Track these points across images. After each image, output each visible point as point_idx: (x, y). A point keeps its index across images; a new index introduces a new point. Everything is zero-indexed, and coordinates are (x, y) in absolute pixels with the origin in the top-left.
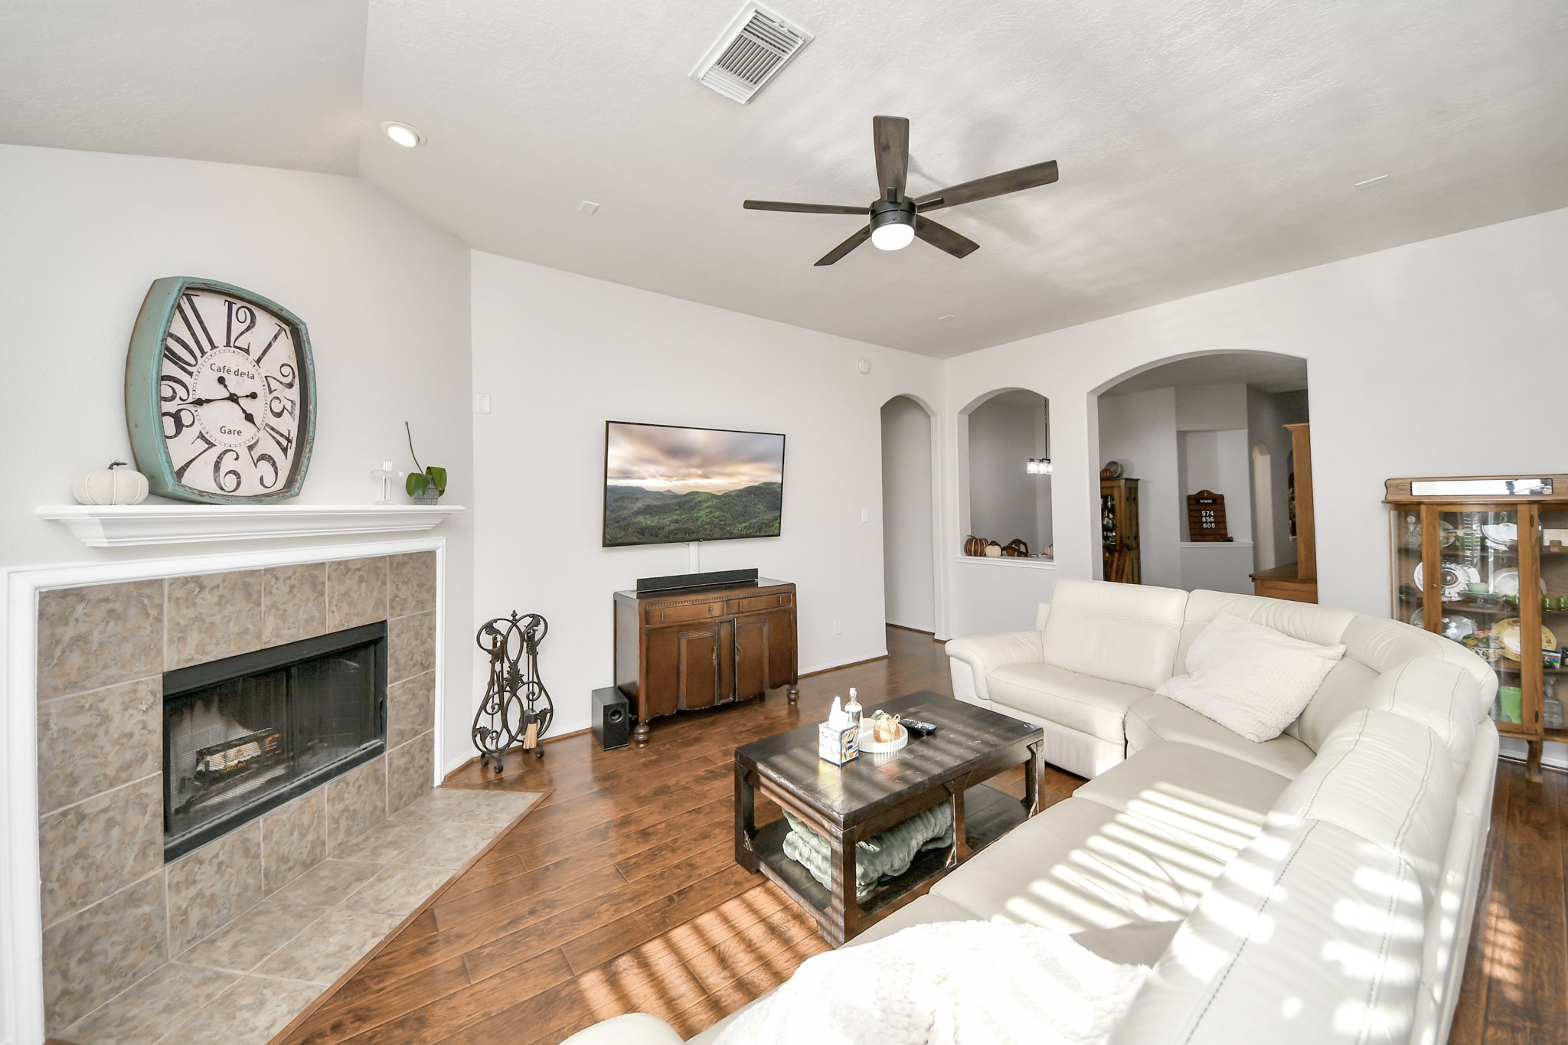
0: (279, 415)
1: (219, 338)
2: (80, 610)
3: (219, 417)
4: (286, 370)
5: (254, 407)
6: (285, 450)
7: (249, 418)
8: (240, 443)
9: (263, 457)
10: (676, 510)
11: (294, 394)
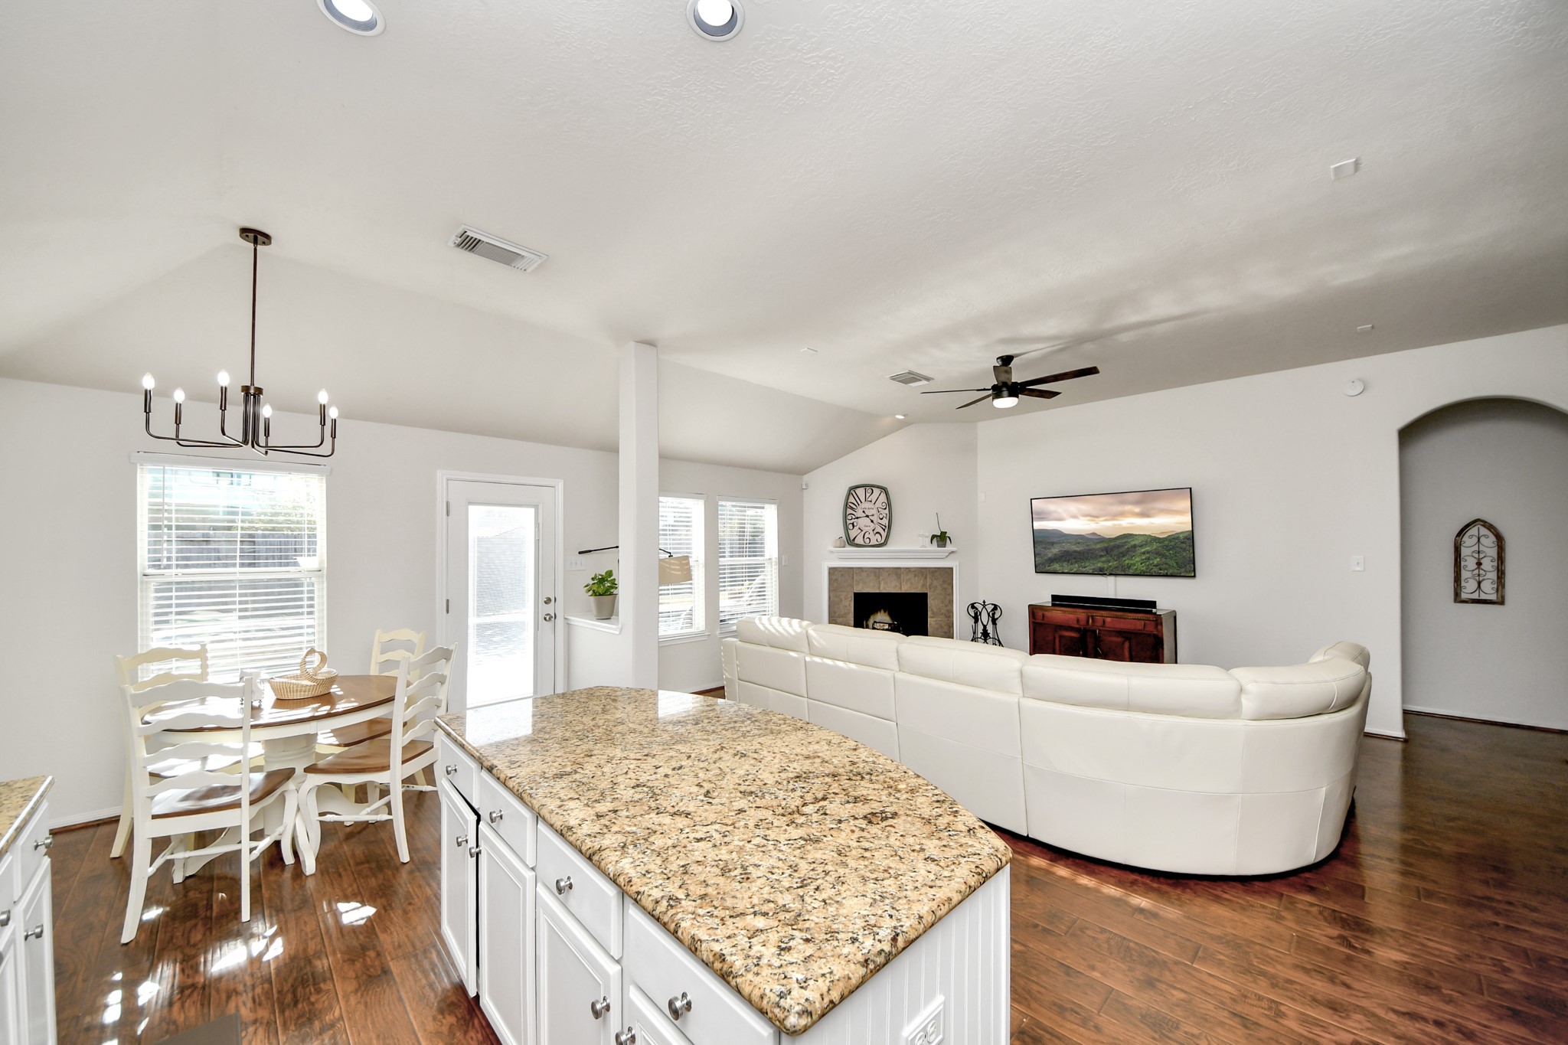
0: (881, 519)
1: (863, 500)
2: (836, 573)
3: (863, 522)
4: (884, 504)
5: (874, 518)
6: (884, 530)
7: (872, 521)
8: (870, 529)
9: (877, 533)
10: (1102, 556)
11: (887, 511)
